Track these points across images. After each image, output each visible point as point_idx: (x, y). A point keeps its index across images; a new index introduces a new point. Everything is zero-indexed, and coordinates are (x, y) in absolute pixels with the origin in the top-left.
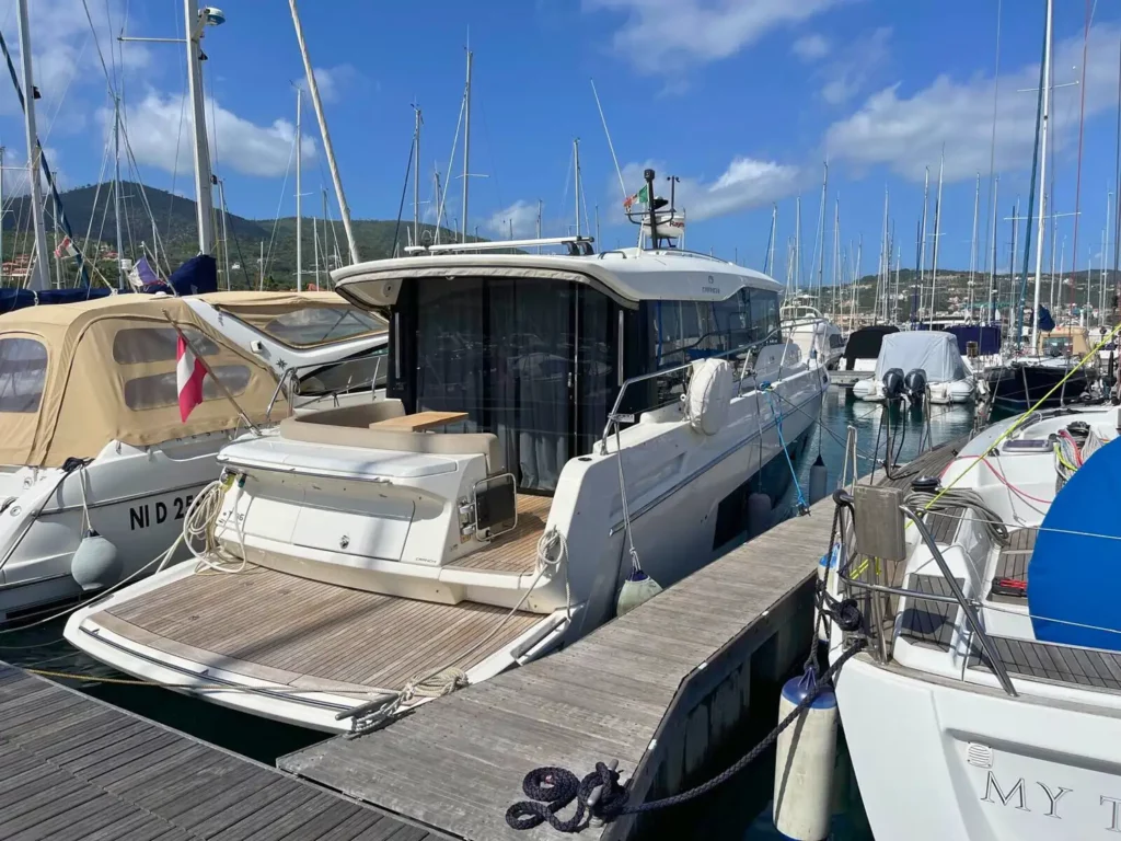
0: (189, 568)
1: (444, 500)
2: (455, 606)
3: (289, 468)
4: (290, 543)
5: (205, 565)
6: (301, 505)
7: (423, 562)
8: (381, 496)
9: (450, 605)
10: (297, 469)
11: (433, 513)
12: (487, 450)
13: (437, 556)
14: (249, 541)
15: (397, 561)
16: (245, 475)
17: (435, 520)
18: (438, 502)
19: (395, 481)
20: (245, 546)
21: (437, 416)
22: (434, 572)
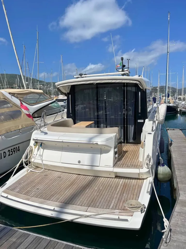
0: (25, 172)
1: (111, 148)
2: (115, 178)
3: (61, 141)
4: (60, 163)
5: (29, 170)
6: (62, 151)
7: (107, 166)
8: (91, 147)
9: (113, 178)
10: (64, 141)
11: (107, 151)
12: (117, 132)
13: (112, 164)
14: (45, 162)
15: (98, 166)
16: (42, 143)
17: (108, 153)
18: (109, 148)
19: (99, 143)
20: (43, 164)
21: (89, 123)
22: (111, 169)
